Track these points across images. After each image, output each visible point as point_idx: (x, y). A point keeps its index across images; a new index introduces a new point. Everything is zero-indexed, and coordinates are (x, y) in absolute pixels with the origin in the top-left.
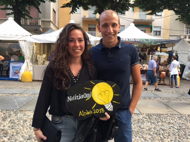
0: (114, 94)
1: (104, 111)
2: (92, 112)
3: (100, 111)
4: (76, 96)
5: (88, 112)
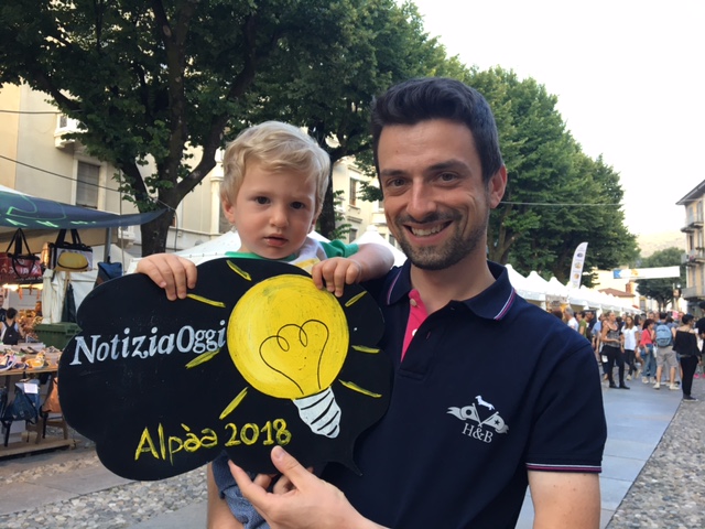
0: (351, 342)
1: (288, 434)
2: (215, 438)
3: (263, 436)
4: (132, 336)
5: (195, 439)
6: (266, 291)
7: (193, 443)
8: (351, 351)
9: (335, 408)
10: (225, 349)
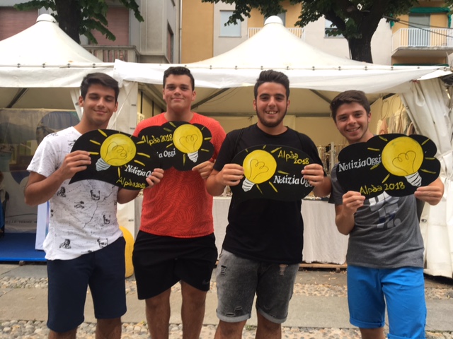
0: (424, 156)
1: (404, 186)
2: (381, 188)
3: (396, 187)
4: (354, 162)
5: (375, 188)
6: (393, 144)
7: (375, 190)
8: (424, 159)
9: (419, 178)
10: (381, 163)
